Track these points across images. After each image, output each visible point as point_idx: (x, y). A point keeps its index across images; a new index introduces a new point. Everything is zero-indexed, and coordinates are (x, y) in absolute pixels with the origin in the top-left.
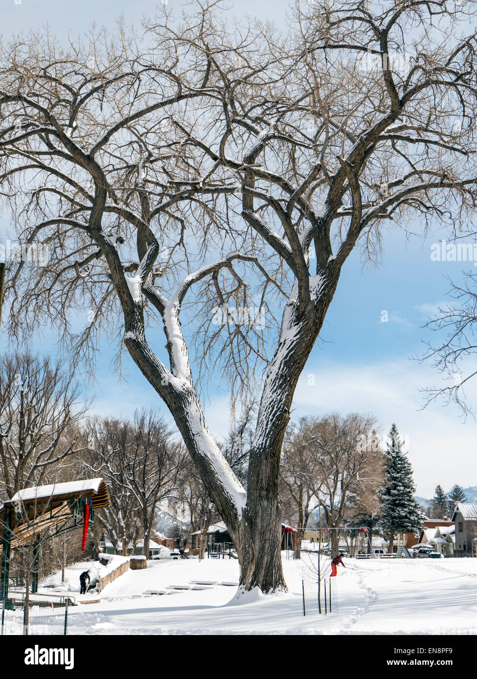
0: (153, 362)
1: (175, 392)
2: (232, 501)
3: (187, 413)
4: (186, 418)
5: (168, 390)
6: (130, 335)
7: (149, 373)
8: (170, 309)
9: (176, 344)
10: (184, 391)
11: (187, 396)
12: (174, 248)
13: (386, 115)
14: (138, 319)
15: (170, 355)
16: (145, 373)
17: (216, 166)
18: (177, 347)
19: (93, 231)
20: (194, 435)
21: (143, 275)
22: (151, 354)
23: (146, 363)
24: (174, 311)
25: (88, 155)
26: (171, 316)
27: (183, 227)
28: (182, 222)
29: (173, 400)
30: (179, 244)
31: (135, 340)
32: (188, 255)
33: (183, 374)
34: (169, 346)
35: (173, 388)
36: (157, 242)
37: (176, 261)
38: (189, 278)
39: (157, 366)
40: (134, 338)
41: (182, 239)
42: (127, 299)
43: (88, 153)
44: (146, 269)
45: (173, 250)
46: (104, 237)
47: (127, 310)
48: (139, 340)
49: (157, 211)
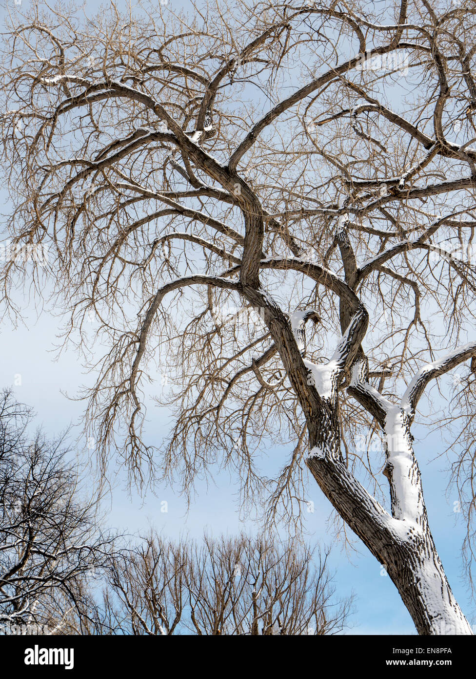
0: (355, 495)
1: (395, 543)
3: (418, 580)
4: (416, 589)
5: (384, 541)
6: (317, 452)
7: (349, 514)
8: (394, 416)
9: (399, 466)
10: (411, 542)
11: (416, 550)
14: (328, 425)
15: (391, 485)
16: (344, 515)
17: (430, 156)
18: (400, 471)
19: (246, 290)
20: (431, 618)
21: (341, 361)
22: (352, 481)
23: (344, 498)
24: (400, 418)
25: (226, 167)
26: (394, 425)
27: (418, 294)
28: (414, 285)
29: (393, 559)
30: (413, 322)
31: (323, 460)
32: (430, 337)
33: (409, 513)
34: (389, 471)
35: (391, 538)
36: (364, 309)
38: (429, 368)
39: (362, 501)
40: (323, 457)
41: (417, 313)
42: (307, 394)
43: (226, 164)
44: (347, 351)
46: (263, 296)
47: (309, 412)
48: (331, 460)
49: (369, 268)
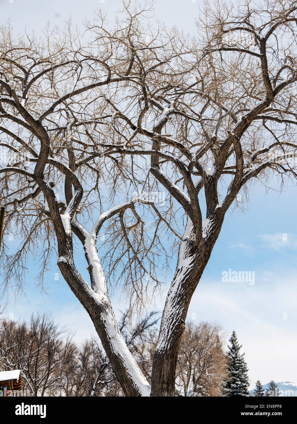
0: (80, 281)
1: (96, 304)
2: (139, 392)
3: (105, 321)
4: (104, 325)
5: (91, 303)
6: (63, 259)
7: (76, 289)
8: (90, 240)
9: (96, 267)
10: (103, 304)
11: (105, 308)
12: (90, 192)
13: (262, 101)
14: (69, 246)
15: (91, 276)
16: (73, 289)
17: (135, 134)
18: (96, 269)
19: (38, 179)
20: (110, 338)
21: (71, 213)
22: (78, 274)
23: (74, 282)
24: (92, 241)
25: (37, 121)
26: (90, 245)
27: (99, 177)
28: (98, 172)
29: (94, 311)
30: (94, 189)
31: (66, 263)
32: (101, 197)
33: (101, 290)
34: (90, 269)
35: (94, 302)
36: (82, 187)
37: (91, 202)
38: (103, 216)
39: (83, 284)
40: (66, 262)
41: (97, 185)
42: (61, 231)
43: (38, 119)
44: (73, 208)
45: (89, 193)
46: (46, 183)
47: (61, 240)
48: (70, 263)
49: (81, 164)
